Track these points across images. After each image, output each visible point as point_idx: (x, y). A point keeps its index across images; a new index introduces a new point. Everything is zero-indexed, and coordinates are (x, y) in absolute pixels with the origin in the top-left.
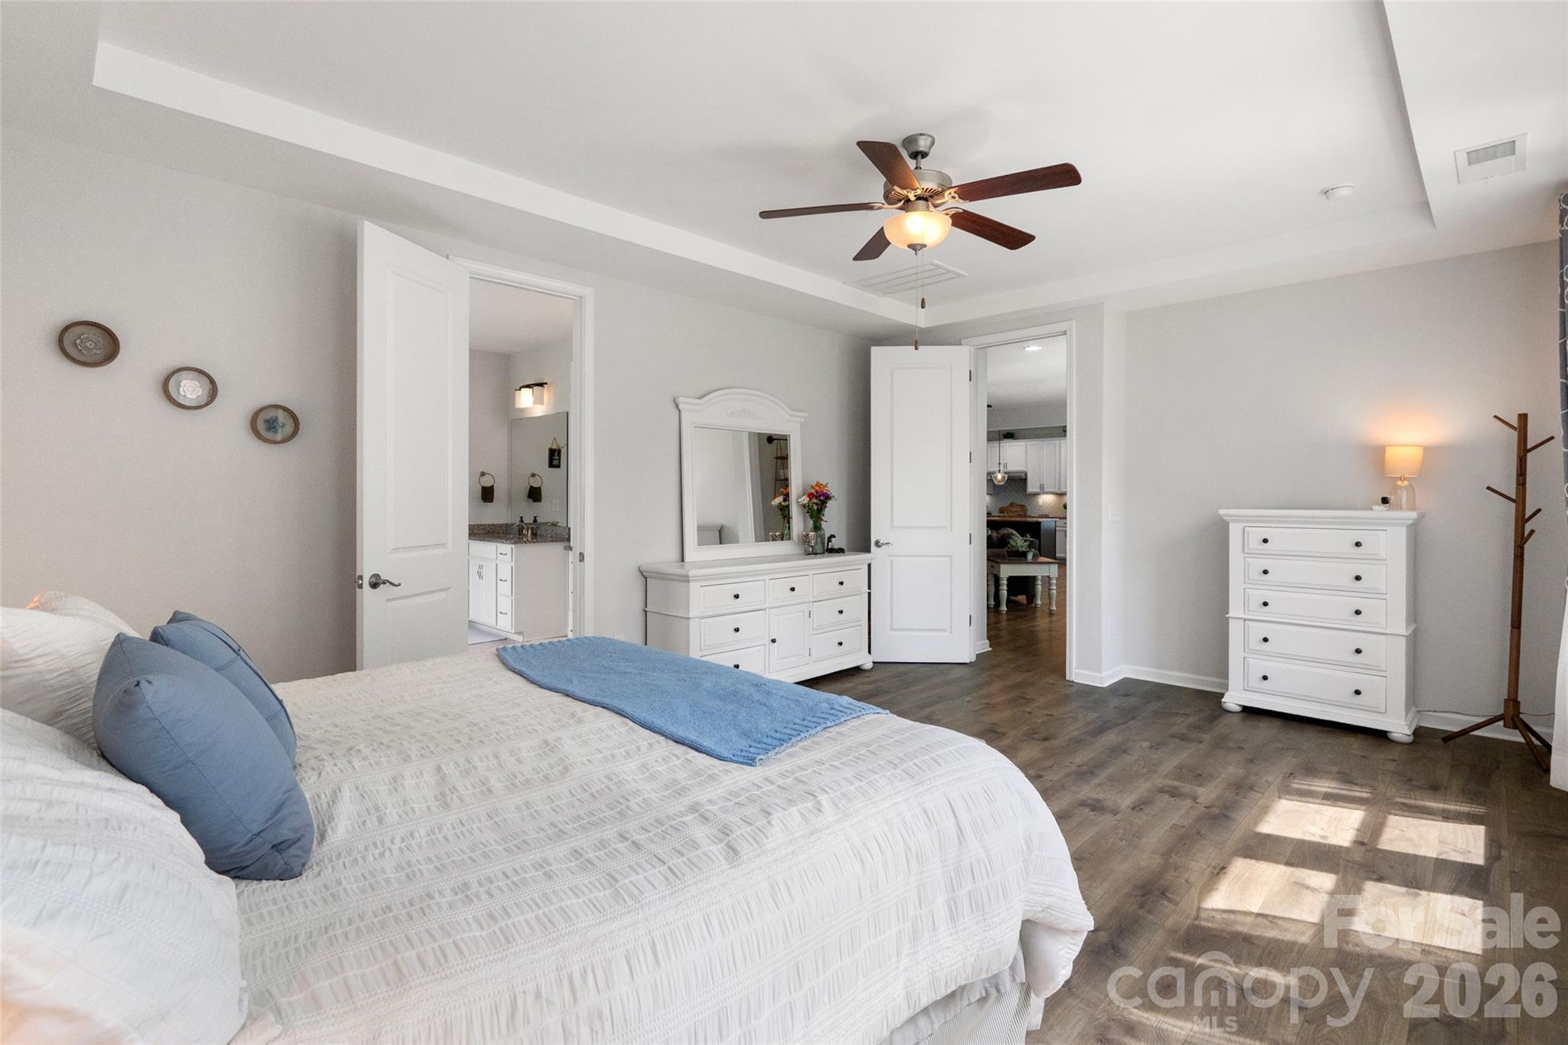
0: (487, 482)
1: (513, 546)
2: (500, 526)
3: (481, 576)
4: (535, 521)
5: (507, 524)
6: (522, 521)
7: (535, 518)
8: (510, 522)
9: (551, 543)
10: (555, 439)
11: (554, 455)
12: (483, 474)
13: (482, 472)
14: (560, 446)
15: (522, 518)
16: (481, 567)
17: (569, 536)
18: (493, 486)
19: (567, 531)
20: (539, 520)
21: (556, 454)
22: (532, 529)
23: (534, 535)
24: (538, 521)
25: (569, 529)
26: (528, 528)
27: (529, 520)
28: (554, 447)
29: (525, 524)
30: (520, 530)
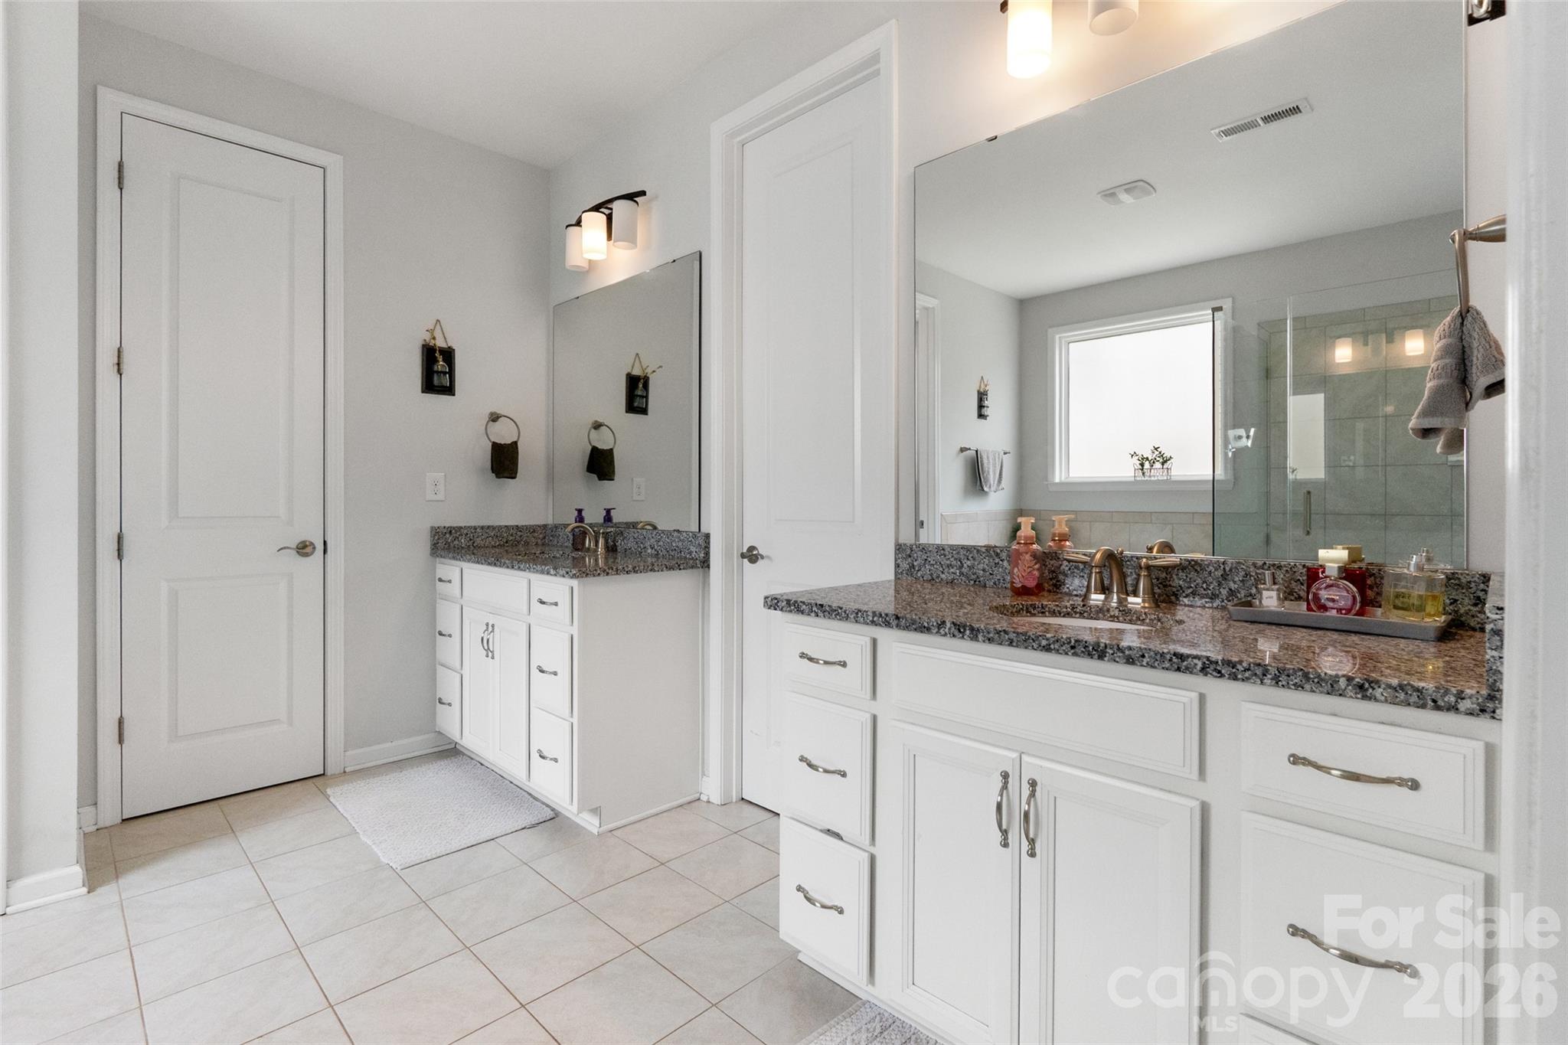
0: (504, 434)
1: (574, 583)
2: (532, 529)
3: (489, 652)
4: (608, 518)
5: (545, 526)
6: (580, 518)
7: (608, 511)
8: (550, 521)
9: (666, 573)
10: (637, 354)
11: (637, 387)
12: (495, 418)
13: (492, 414)
14: (649, 371)
15: (580, 511)
16: (490, 628)
17: (707, 554)
18: (515, 443)
19: (701, 541)
20: (617, 517)
21: (641, 386)
22: (606, 535)
23: (611, 549)
24: (614, 521)
25: (708, 536)
26: (597, 534)
27: (595, 516)
28: (636, 372)
29: (591, 525)
30: (578, 540)
